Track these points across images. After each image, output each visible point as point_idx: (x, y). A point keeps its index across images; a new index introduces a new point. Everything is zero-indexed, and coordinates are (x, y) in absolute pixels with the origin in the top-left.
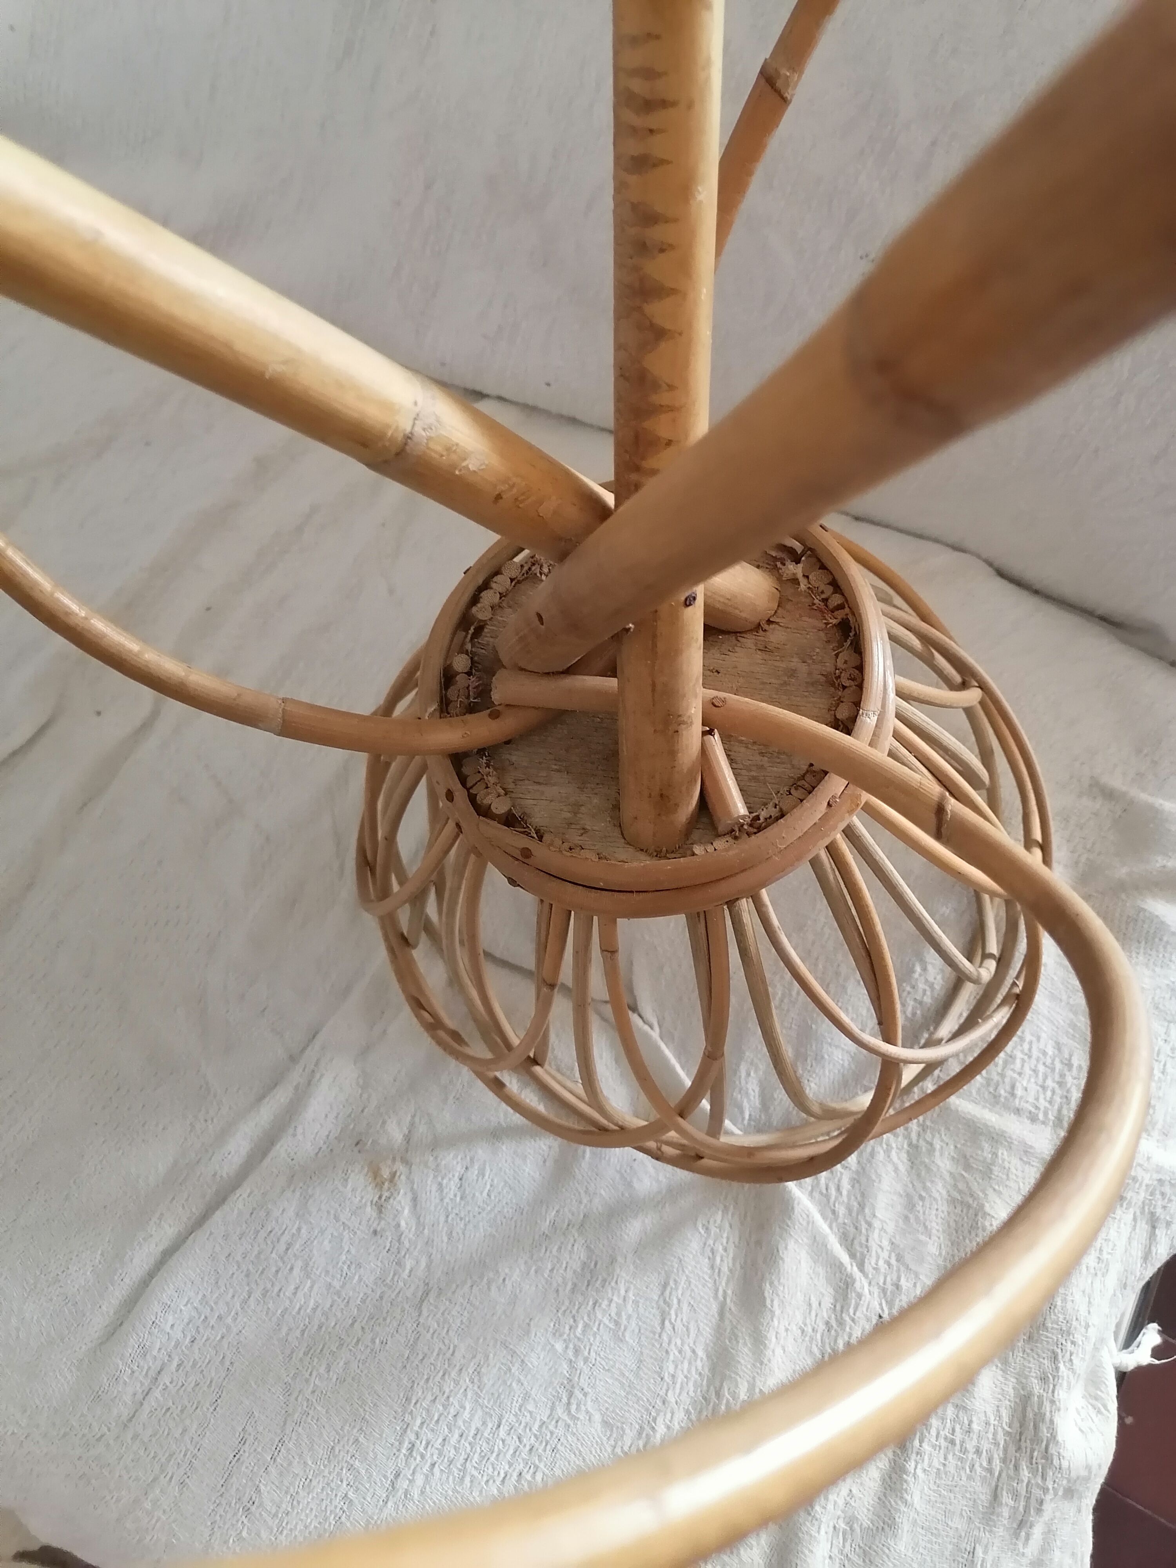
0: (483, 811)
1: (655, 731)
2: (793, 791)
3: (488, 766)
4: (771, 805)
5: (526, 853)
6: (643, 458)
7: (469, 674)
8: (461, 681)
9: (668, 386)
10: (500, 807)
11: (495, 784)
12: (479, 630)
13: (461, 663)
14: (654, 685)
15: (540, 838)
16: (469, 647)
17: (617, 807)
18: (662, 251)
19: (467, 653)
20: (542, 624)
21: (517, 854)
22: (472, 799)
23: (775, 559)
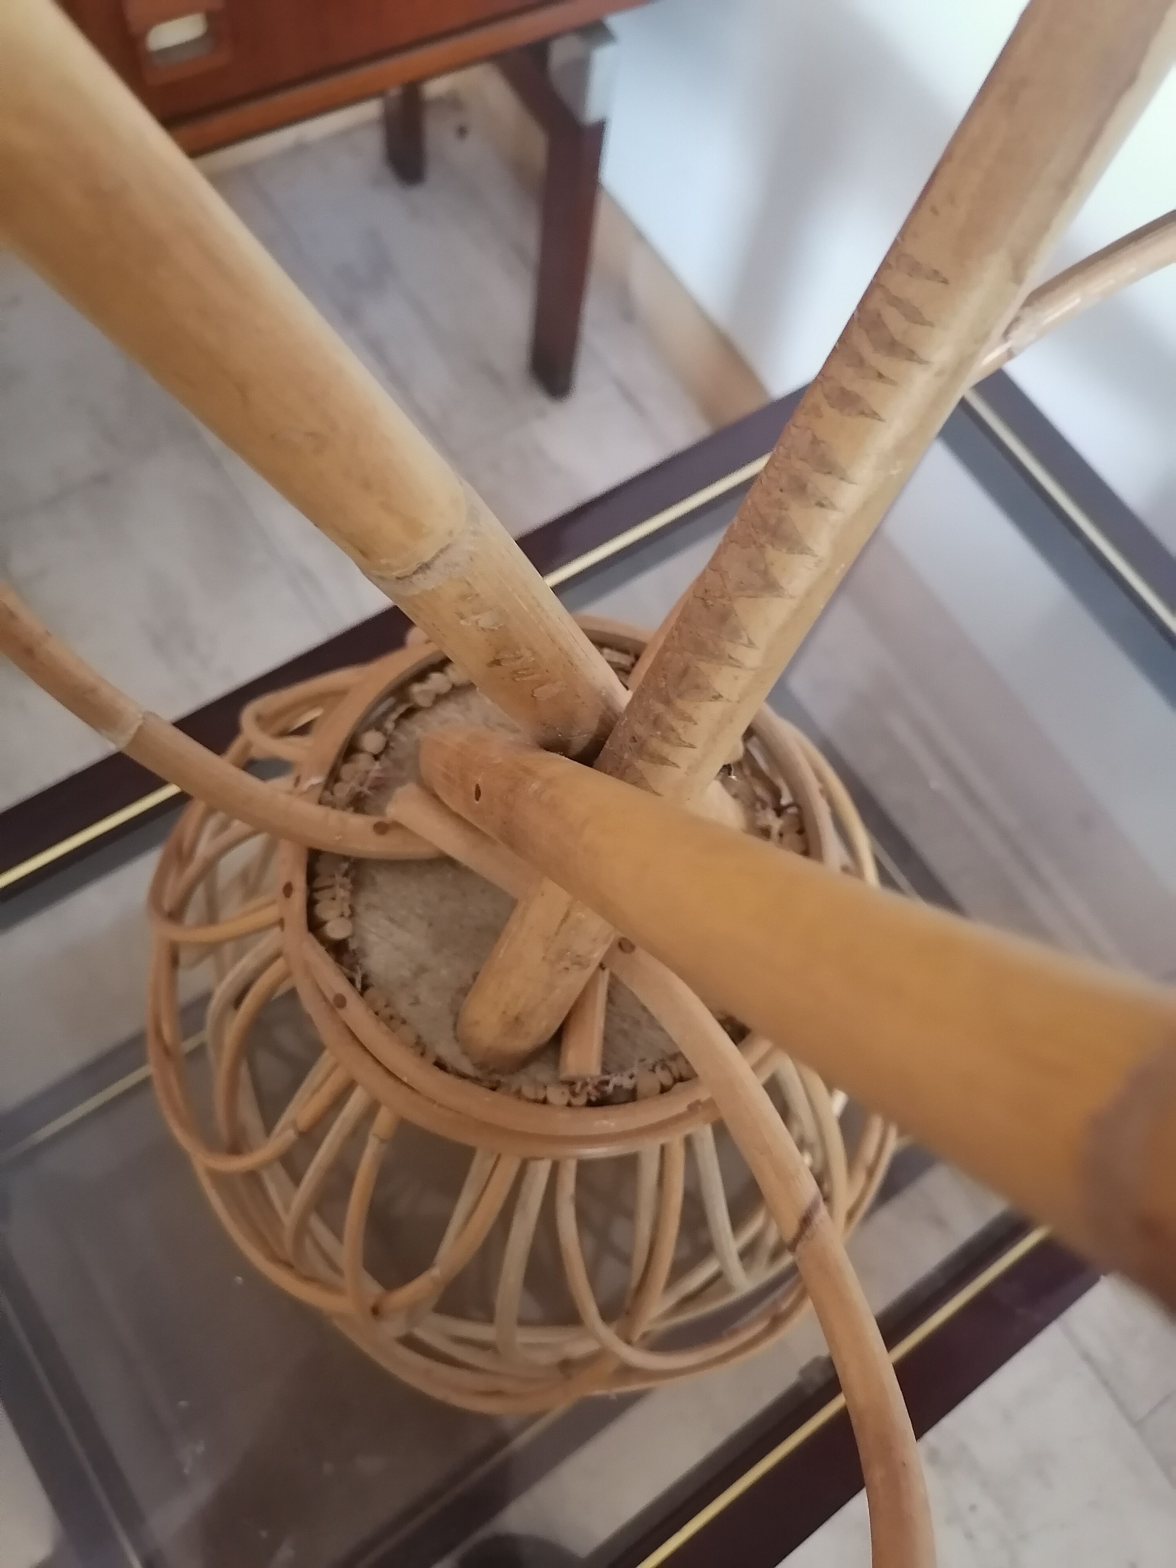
0: (315, 925)
1: (544, 958)
2: (658, 1069)
3: (346, 875)
4: (627, 1074)
5: (341, 1002)
6: (680, 696)
7: (376, 757)
8: (362, 762)
9: (749, 640)
10: (336, 930)
11: (343, 899)
12: (411, 712)
13: (372, 741)
14: (567, 915)
15: (365, 987)
16: (389, 725)
17: (464, 991)
18: (820, 505)
19: (385, 734)
20: (478, 800)
21: (330, 997)
22: (311, 903)
23: (758, 799)
